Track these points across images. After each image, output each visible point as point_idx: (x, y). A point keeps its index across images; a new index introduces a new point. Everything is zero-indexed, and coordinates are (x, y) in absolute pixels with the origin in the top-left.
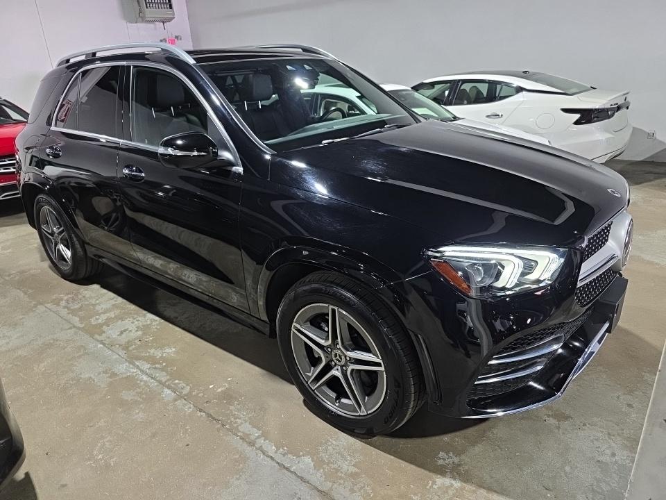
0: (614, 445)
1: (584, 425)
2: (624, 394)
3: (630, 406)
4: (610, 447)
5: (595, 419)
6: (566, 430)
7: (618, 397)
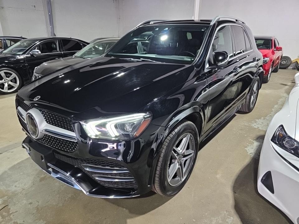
0: (19, 188)
1: (34, 184)
2: (38, 205)
3: (31, 203)
4: (19, 187)
5: (33, 188)
6: (36, 178)
7: (38, 202)
